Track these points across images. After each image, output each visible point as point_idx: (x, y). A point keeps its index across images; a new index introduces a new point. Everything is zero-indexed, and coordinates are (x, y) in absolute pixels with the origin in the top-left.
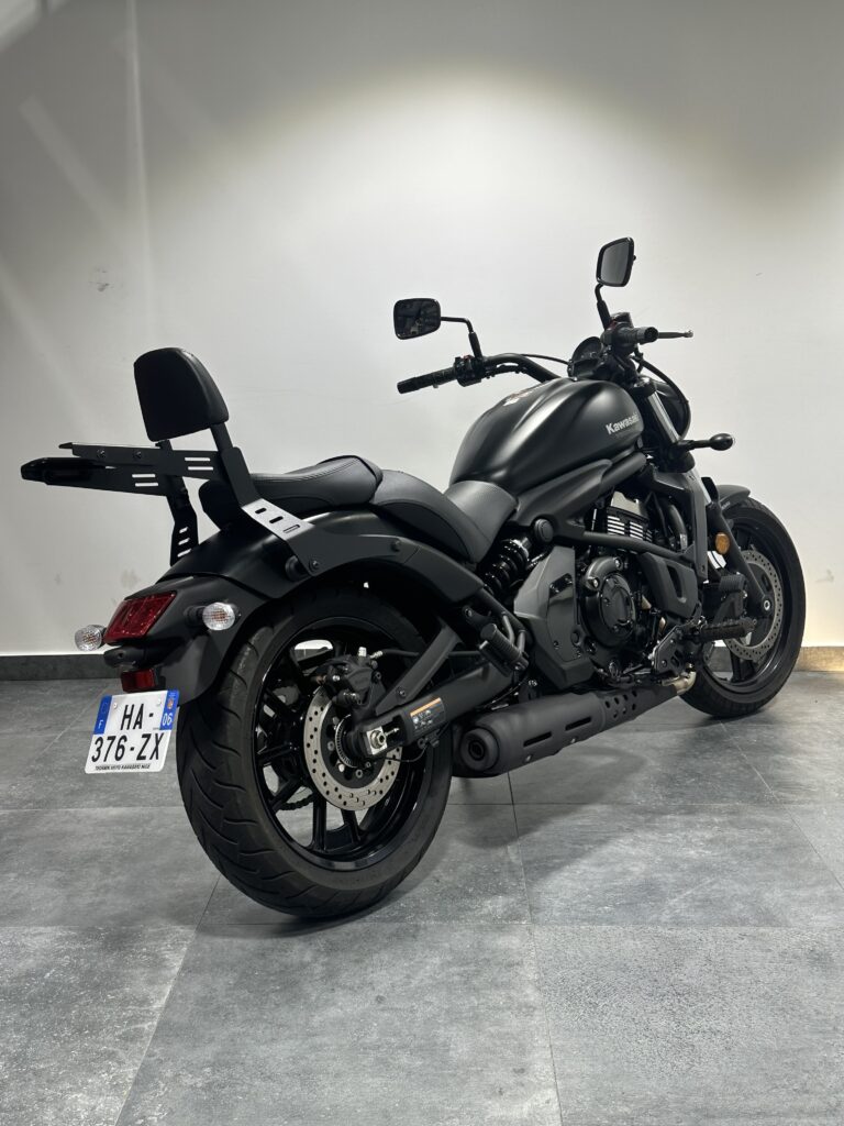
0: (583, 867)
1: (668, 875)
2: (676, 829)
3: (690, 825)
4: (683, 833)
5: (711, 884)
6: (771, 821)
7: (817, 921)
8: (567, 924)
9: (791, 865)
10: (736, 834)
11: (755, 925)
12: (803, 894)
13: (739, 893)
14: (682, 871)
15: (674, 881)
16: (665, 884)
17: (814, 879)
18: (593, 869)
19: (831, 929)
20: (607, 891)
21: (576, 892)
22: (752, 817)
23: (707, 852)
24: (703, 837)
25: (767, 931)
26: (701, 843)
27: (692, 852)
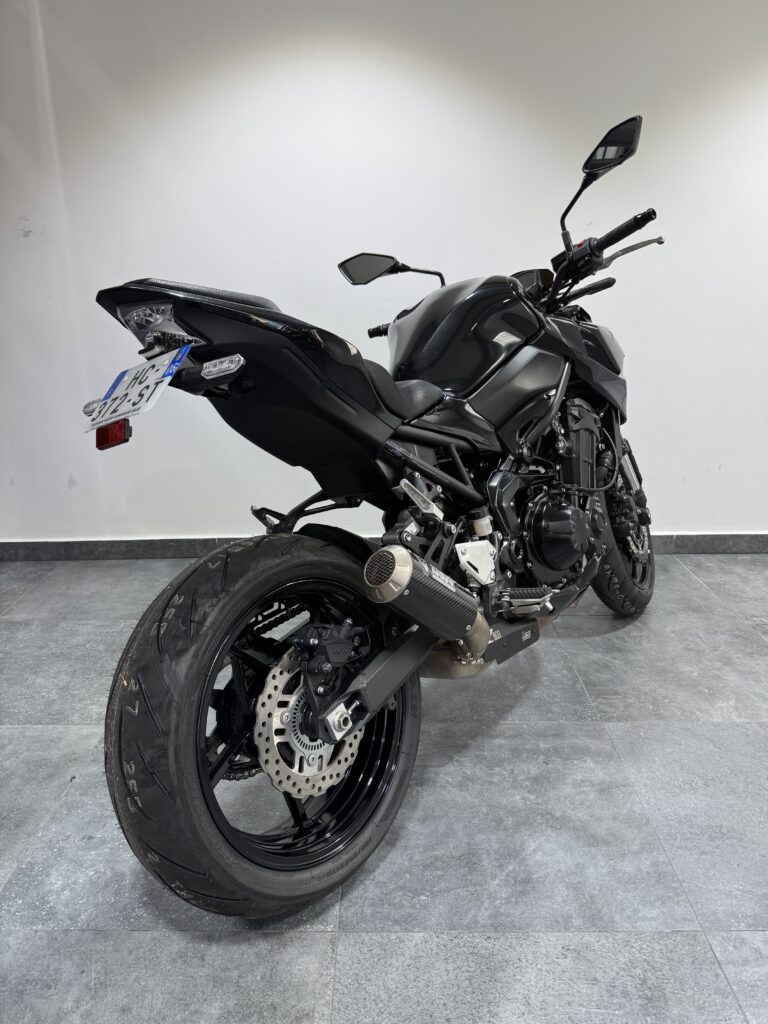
1: (493, 837)
2: (503, 761)
3: (516, 753)
4: (510, 767)
5: (535, 851)
6: (593, 747)
7: (645, 918)
8: (376, 930)
9: (615, 819)
10: (561, 768)
11: (579, 929)
12: (627, 867)
13: (563, 868)
14: (506, 829)
15: (496, 846)
16: (488, 851)
17: (638, 841)
19: (661, 935)
22: (577, 741)
23: (532, 797)
24: (529, 773)
25: (593, 940)
26: (527, 783)
27: (518, 797)
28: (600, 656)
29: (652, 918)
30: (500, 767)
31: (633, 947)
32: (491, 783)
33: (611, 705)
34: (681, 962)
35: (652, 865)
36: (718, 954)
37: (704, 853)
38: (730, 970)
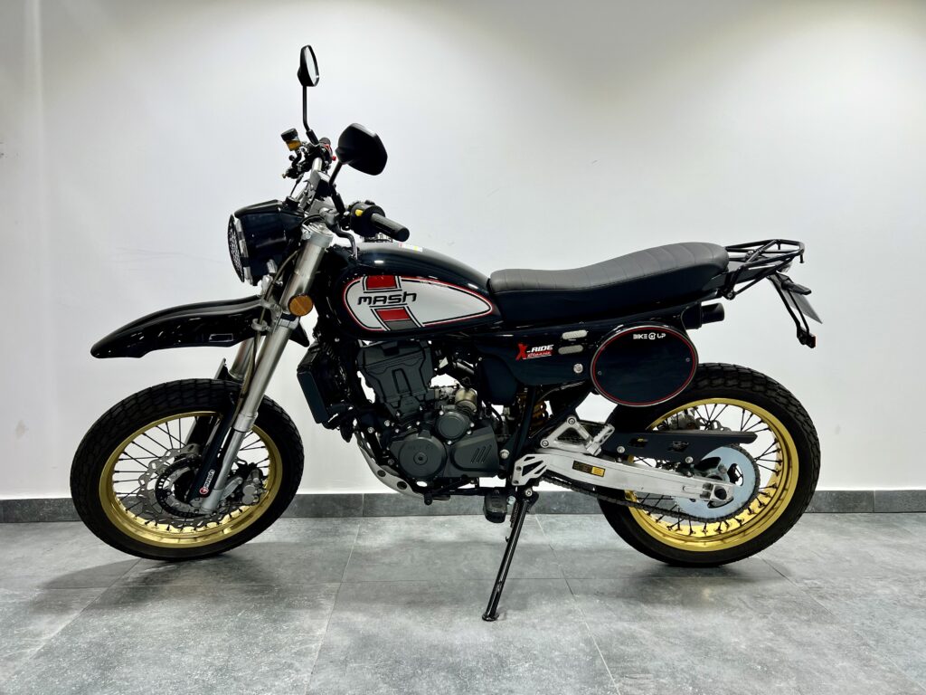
28: (626, 625)
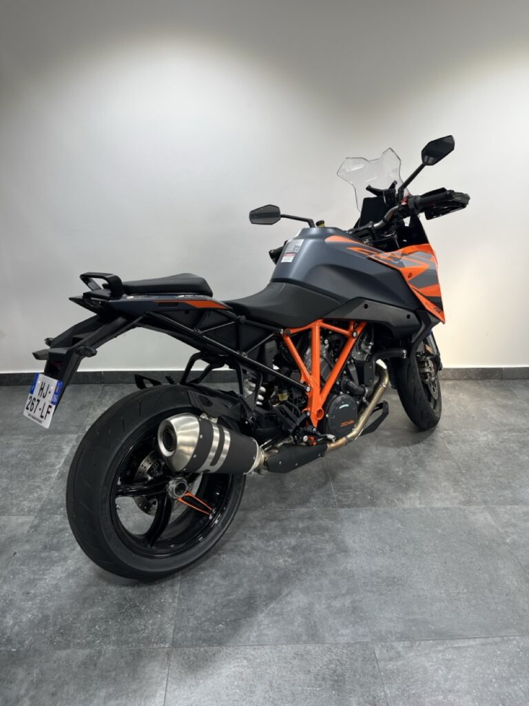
0: (216, 579)
1: (264, 587)
2: (276, 536)
3: (284, 531)
4: (280, 541)
5: (286, 595)
6: (330, 526)
7: (342, 635)
8: (192, 646)
9: (335, 573)
10: (309, 540)
11: (305, 642)
12: (337, 604)
13: (301, 605)
14: (272, 581)
15: (265, 592)
16: (260, 596)
17: (345, 588)
18: (221, 582)
19: (349, 644)
20: (224, 606)
21: (206, 608)
22: (321, 522)
23: (290, 560)
24: (290, 544)
25: (311, 648)
26: (288, 551)
27: (281, 561)
29: (346, 634)
30: (273, 540)
31: (332, 652)
32: (267, 551)
33: (346, 496)
34: (356, 660)
35: (351, 602)
36: (377, 655)
37: (381, 594)
38: (382, 664)
